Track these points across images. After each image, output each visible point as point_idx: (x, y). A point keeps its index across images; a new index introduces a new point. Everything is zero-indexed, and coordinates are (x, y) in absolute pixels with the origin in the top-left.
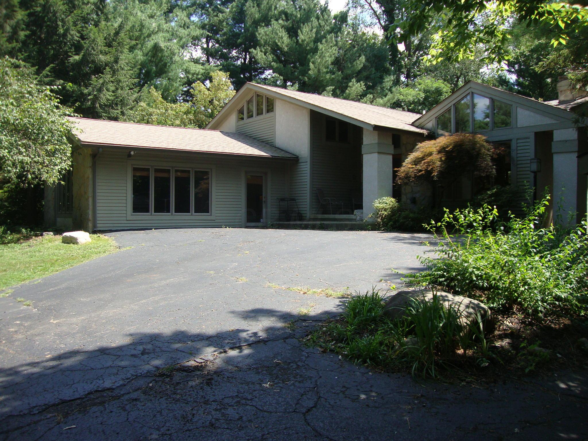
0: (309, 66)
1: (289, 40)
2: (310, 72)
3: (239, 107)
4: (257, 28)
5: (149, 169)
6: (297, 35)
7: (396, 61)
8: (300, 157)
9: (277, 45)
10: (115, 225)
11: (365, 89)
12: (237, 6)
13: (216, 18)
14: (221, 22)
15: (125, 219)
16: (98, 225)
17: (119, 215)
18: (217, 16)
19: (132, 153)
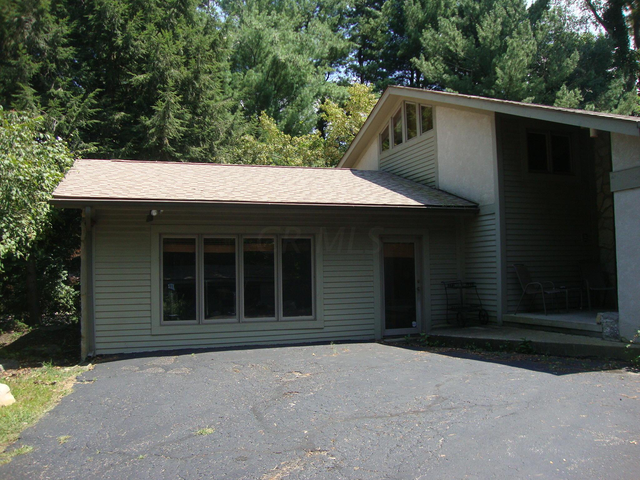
0: (495, 73)
1: (464, 41)
2: (497, 82)
3: (381, 130)
4: (421, 32)
5: (194, 240)
6: (475, 33)
7: (625, 59)
8: (481, 204)
9: (450, 51)
10: (130, 345)
11: (583, 99)
12: (393, 5)
13: (367, 25)
14: (374, 30)
15: (148, 332)
16: (98, 346)
17: (138, 326)
18: (368, 22)
19: (154, 213)
